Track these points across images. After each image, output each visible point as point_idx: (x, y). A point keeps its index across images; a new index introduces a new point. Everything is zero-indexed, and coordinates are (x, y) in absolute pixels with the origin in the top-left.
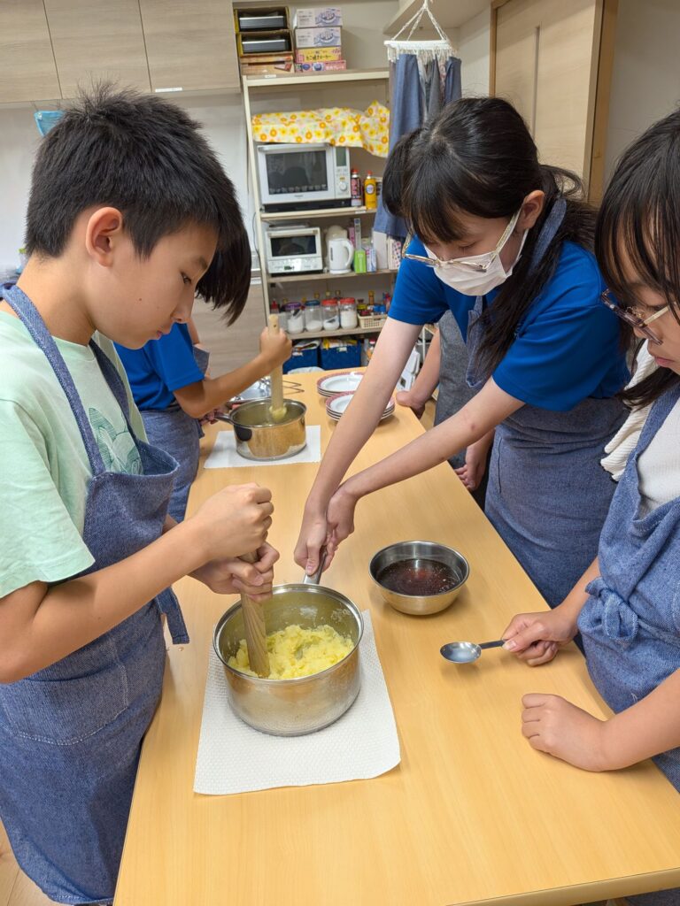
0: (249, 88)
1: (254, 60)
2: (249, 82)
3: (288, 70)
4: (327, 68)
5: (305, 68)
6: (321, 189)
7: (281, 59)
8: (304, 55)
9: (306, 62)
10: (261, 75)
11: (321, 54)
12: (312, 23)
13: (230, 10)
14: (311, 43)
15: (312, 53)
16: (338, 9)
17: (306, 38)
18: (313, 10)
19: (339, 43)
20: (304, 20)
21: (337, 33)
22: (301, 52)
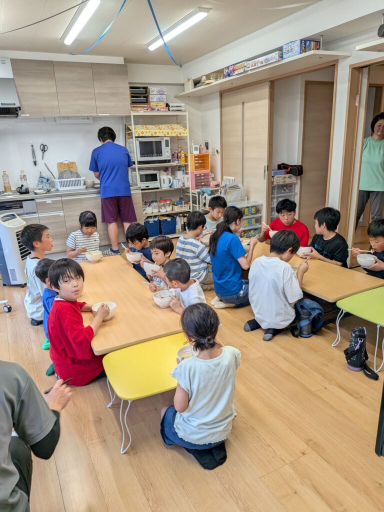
0: (134, 116)
1: (135, 105)
2: (133, 114)
3: (148, 110)
4: (161, 110)
5: (153, 109)
6: (160, 156)
7: (145, 106)
8: (153, 104)
9: (153, 107)
10: (138, 111)
11: (159, 104)
12: (155, 93)
13: (128, 86)
14: (155, 100)
15: (155, 104)
16: (164, 88)
17: (154, 98)
18: (155, 88)
19: (165, 101)
20: (153, 91)
21: (164, 97)
22: (151, 103)
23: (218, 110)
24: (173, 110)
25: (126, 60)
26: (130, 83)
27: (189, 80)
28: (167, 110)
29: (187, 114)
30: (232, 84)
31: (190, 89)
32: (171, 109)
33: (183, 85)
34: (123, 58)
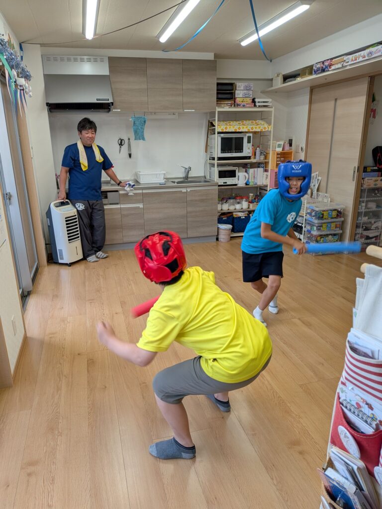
0: (218, 111)
1: (221, 102)
2: (218, 109)
4: (247, 106)
5: (238, 105)
6: (240, 152)
8: (238, 100)
9: (239, 103)
10: (223, 108)
11: (245, 100)
12: (242, 88)
13: (216, 82)
14: (241, 96)
15: (241, 100)
16: (252, 84)
17: (239, 94)
18: (242, 84)
19: (251, 96)
20: (239, 87)
21: (251, 92)
22: (237, 99)
23: (307, 107)
24: (259, 106)
25: (216, 56)
26: (218, 79)
27: (278, 76)
28: (253, 105)
29: (272, 110)
30: (326, 79)
31: (279, 84)
32: (257, 104)
33: (272, 80)
34: (213, 54)
